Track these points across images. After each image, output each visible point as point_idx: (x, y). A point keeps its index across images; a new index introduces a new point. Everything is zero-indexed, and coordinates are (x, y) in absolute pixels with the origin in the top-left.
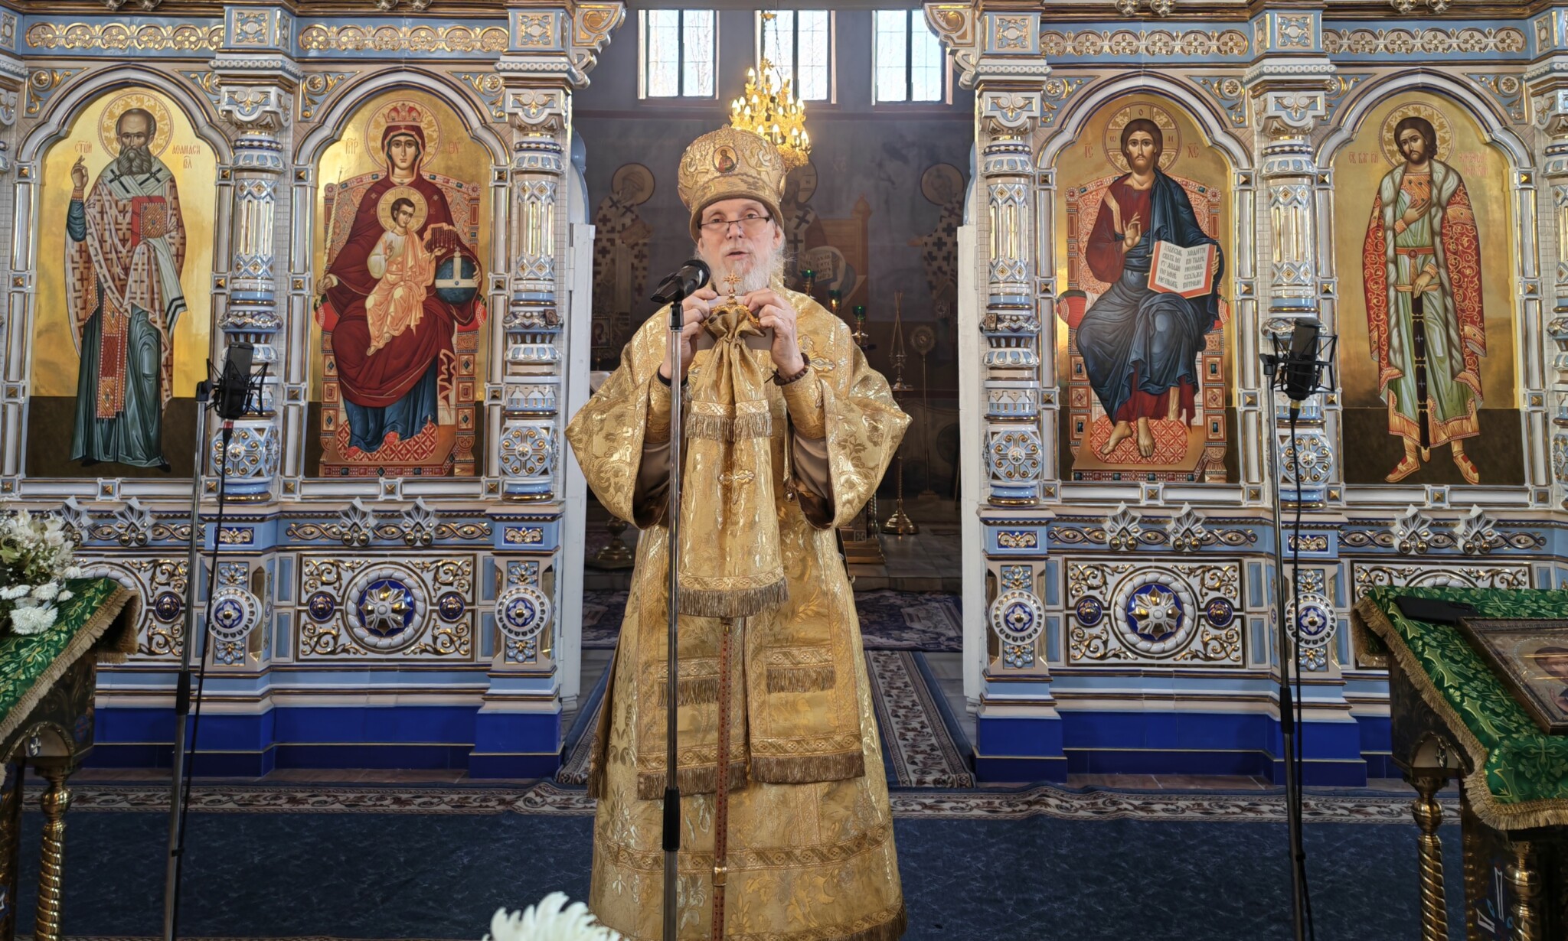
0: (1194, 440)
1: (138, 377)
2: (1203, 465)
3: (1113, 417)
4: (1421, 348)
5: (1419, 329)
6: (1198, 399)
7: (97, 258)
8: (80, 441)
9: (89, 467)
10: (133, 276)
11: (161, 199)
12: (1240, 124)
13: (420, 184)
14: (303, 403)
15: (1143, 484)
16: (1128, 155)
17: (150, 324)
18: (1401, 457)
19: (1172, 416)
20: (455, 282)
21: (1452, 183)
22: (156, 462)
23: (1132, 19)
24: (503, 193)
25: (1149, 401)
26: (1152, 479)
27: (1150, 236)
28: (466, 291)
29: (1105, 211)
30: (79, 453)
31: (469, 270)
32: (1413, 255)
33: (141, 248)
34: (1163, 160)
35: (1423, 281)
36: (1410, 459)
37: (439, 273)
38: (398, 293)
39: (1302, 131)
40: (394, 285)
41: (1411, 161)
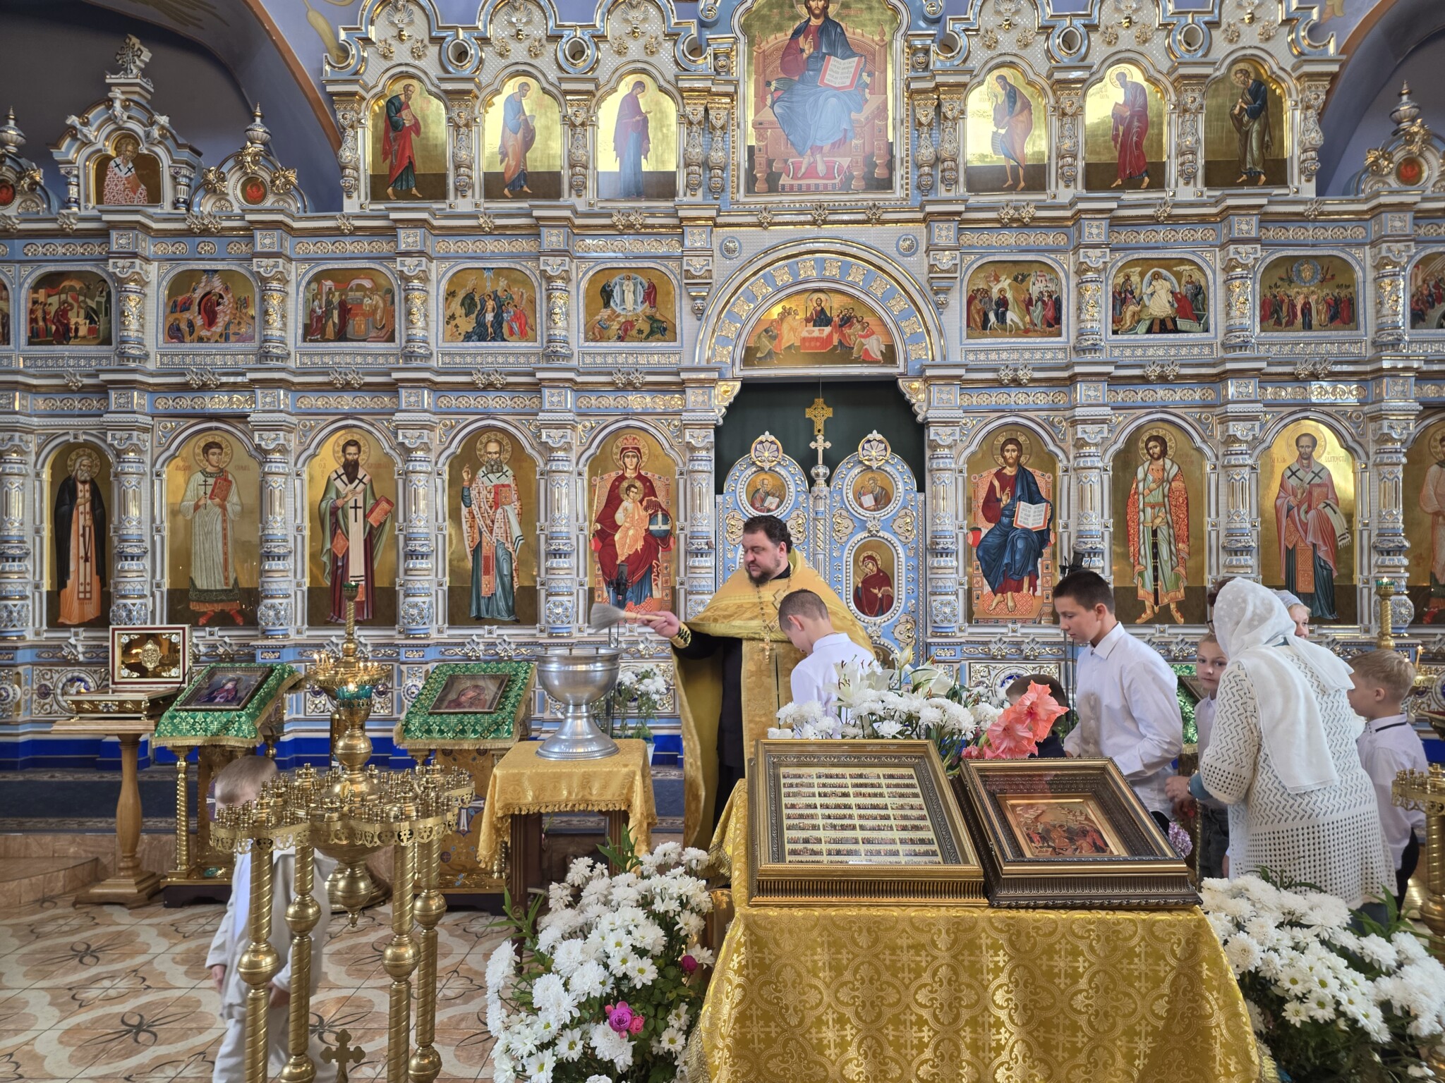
0: (1036, 603)
1: (502, 577)
2: (1041, 615)
3: (995, 592)
4: (1156, 555)
5: (1155, 545)
6: (1039, 582)
7: (477, 516)
8: (474, 607)
9: (479, 621)
10: (496, 525)
11: (508, 486)
12: (1063, 440)
13: (640, 477)
14: (586, 588)
15: (1010, 625)
16: (1004, 458)
17: (506, 549)
18: (1145, 611)
19: (1025, 591)
20: (659, 526)
21: (1175, 469)
22: (512, 618)
23: (1007, 386)
24: (681, 482)
25: (1013, 584)
26: (1015, 622)
27: (1015, 499)
28: (665, 531)
29: (992, 486)
30: (474, 614)
31: (665, 521)
32: (1153, 507)
33: (500, 510)
34: (1023, 460)
35: (1158, 521)
36: (1149, 612)
37: (650, 523)
38: (631, 532)
39: (1096, 445)
40: (628, 529)
41: (1154, 458)
